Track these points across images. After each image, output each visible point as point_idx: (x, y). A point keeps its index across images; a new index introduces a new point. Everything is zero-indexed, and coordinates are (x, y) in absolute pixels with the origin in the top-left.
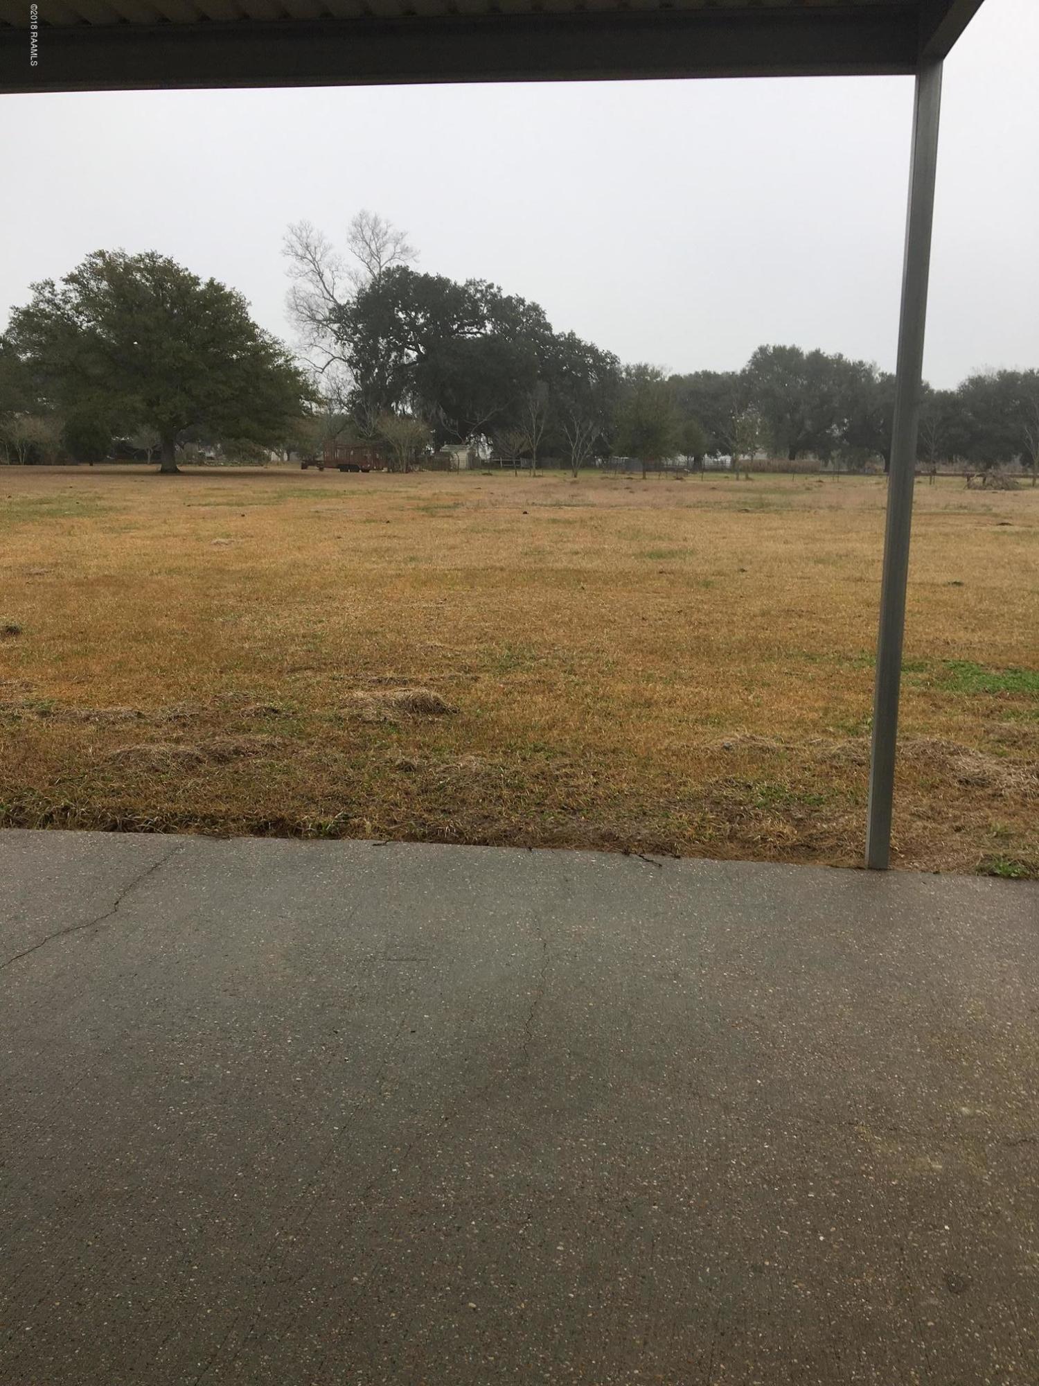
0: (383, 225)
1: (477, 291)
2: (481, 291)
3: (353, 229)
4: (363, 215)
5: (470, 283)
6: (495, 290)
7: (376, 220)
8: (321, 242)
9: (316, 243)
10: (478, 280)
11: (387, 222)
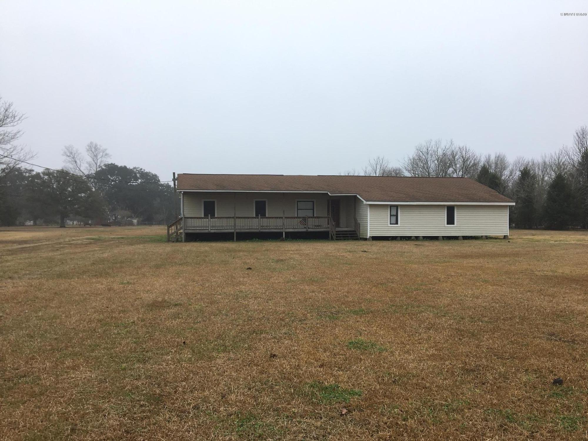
0: (98, 146)
1: (137, 170)
2: (138, 171)
3: (87, 147)
4: (91, 143)
5: (135, 168)
6: (143, 170)
7: (96, 145)
8: (77, 152)
9: (75, 152)
10: (137, 167)
11: (100, 145)
